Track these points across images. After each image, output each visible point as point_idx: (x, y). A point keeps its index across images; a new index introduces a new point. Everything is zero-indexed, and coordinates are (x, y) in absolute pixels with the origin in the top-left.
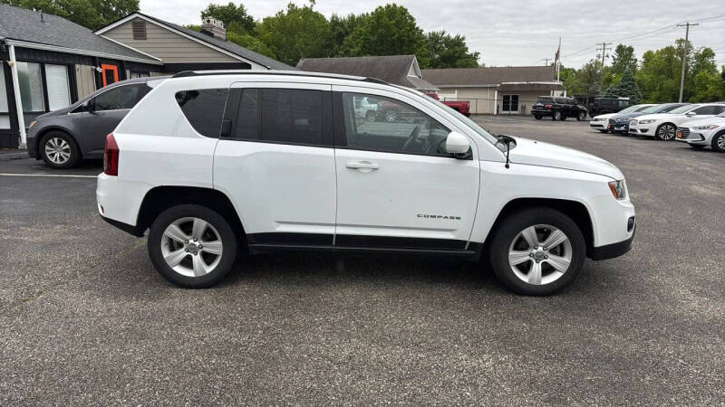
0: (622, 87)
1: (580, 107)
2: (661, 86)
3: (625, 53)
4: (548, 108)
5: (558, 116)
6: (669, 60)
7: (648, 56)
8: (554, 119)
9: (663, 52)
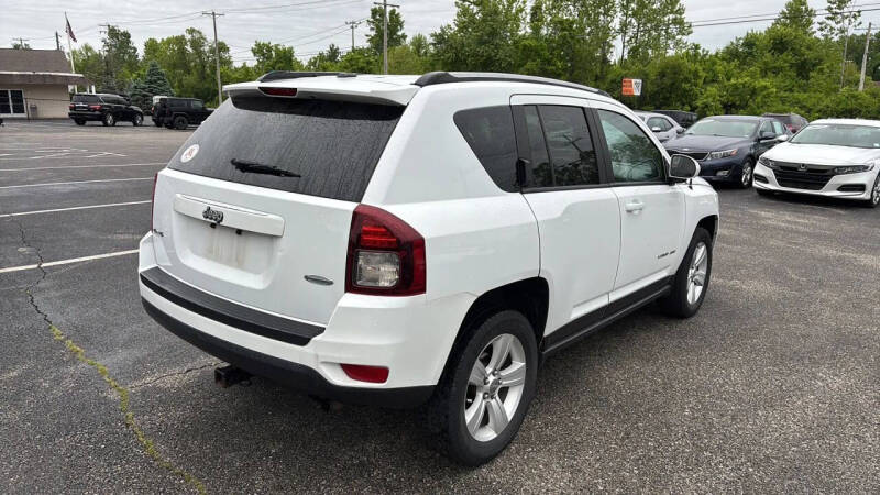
0: (151, 82)
1: (135, 108)
2: (180, 81)
3: (119, 39)
4: (95, 110)
5: (110, 119)
6: (182, 51)
7: (152, 46)
8: (106, 125)
9: (169, 41)
